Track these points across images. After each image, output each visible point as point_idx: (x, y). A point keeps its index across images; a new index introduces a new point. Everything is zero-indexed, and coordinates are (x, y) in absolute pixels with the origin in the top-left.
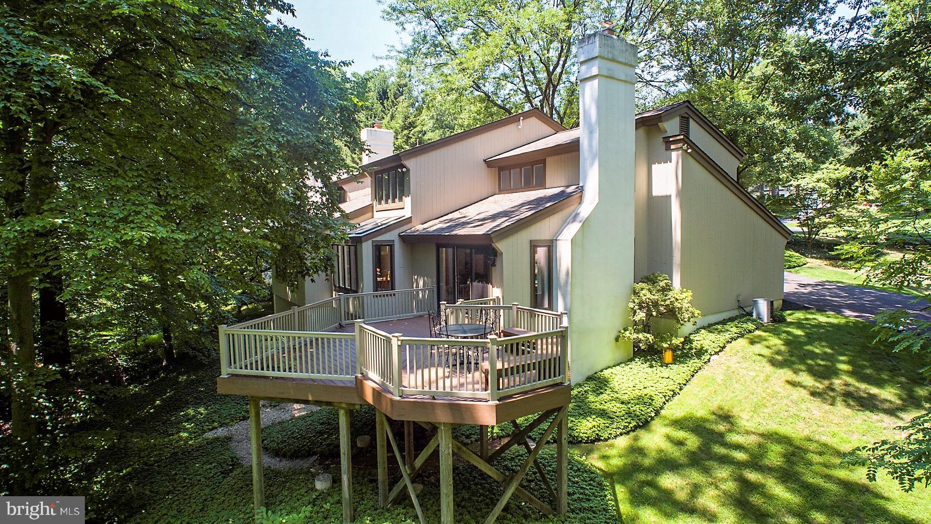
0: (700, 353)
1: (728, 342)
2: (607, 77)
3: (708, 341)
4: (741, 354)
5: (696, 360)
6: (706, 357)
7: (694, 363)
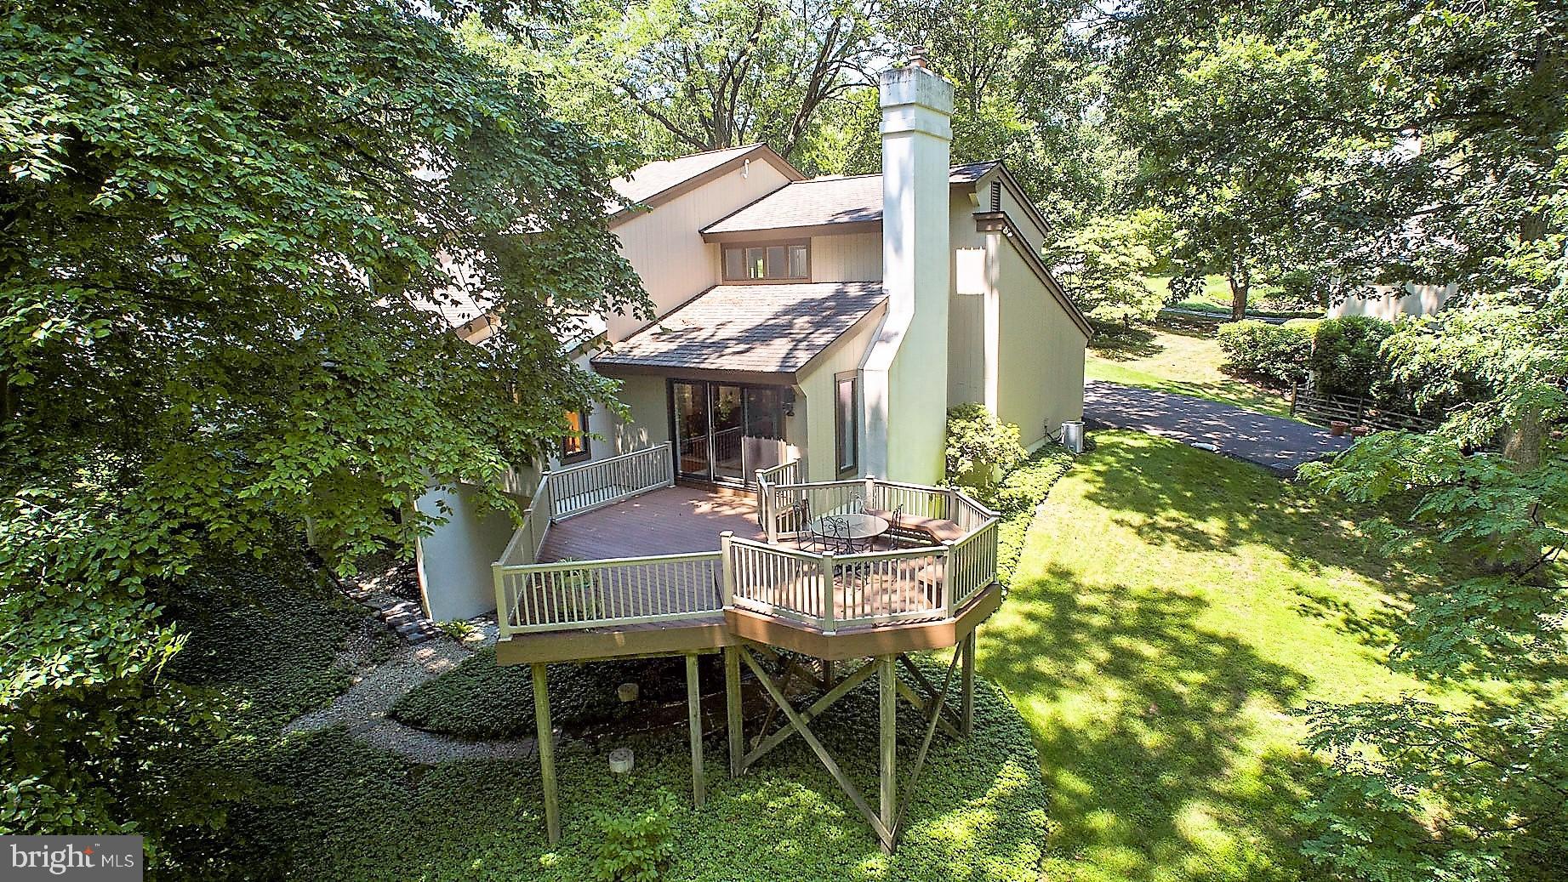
0: (1024, 503)
1: (1051, 485)
2: (922, 132)
3: (1029, 486)
4: (1069, 500)
5: (1023, 514)
6: (1032, 508)
7: (1021, 517)
